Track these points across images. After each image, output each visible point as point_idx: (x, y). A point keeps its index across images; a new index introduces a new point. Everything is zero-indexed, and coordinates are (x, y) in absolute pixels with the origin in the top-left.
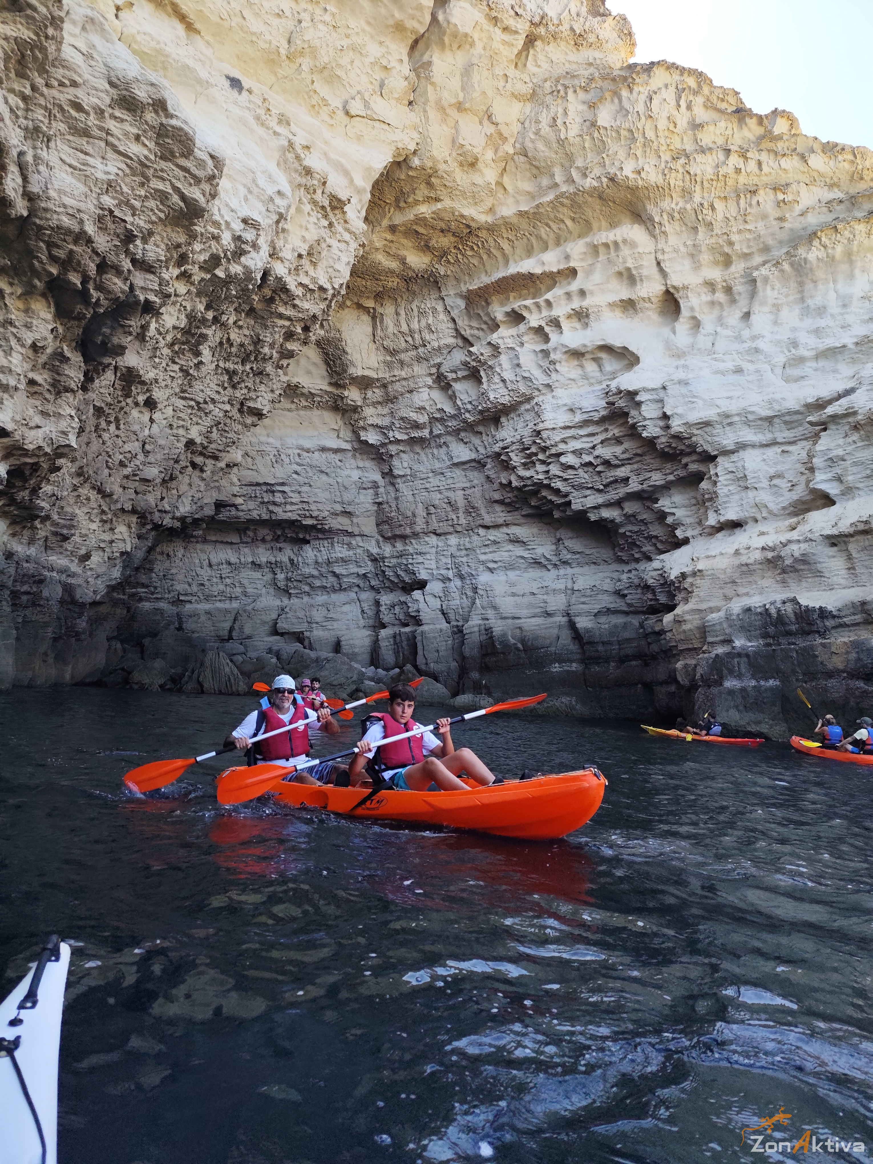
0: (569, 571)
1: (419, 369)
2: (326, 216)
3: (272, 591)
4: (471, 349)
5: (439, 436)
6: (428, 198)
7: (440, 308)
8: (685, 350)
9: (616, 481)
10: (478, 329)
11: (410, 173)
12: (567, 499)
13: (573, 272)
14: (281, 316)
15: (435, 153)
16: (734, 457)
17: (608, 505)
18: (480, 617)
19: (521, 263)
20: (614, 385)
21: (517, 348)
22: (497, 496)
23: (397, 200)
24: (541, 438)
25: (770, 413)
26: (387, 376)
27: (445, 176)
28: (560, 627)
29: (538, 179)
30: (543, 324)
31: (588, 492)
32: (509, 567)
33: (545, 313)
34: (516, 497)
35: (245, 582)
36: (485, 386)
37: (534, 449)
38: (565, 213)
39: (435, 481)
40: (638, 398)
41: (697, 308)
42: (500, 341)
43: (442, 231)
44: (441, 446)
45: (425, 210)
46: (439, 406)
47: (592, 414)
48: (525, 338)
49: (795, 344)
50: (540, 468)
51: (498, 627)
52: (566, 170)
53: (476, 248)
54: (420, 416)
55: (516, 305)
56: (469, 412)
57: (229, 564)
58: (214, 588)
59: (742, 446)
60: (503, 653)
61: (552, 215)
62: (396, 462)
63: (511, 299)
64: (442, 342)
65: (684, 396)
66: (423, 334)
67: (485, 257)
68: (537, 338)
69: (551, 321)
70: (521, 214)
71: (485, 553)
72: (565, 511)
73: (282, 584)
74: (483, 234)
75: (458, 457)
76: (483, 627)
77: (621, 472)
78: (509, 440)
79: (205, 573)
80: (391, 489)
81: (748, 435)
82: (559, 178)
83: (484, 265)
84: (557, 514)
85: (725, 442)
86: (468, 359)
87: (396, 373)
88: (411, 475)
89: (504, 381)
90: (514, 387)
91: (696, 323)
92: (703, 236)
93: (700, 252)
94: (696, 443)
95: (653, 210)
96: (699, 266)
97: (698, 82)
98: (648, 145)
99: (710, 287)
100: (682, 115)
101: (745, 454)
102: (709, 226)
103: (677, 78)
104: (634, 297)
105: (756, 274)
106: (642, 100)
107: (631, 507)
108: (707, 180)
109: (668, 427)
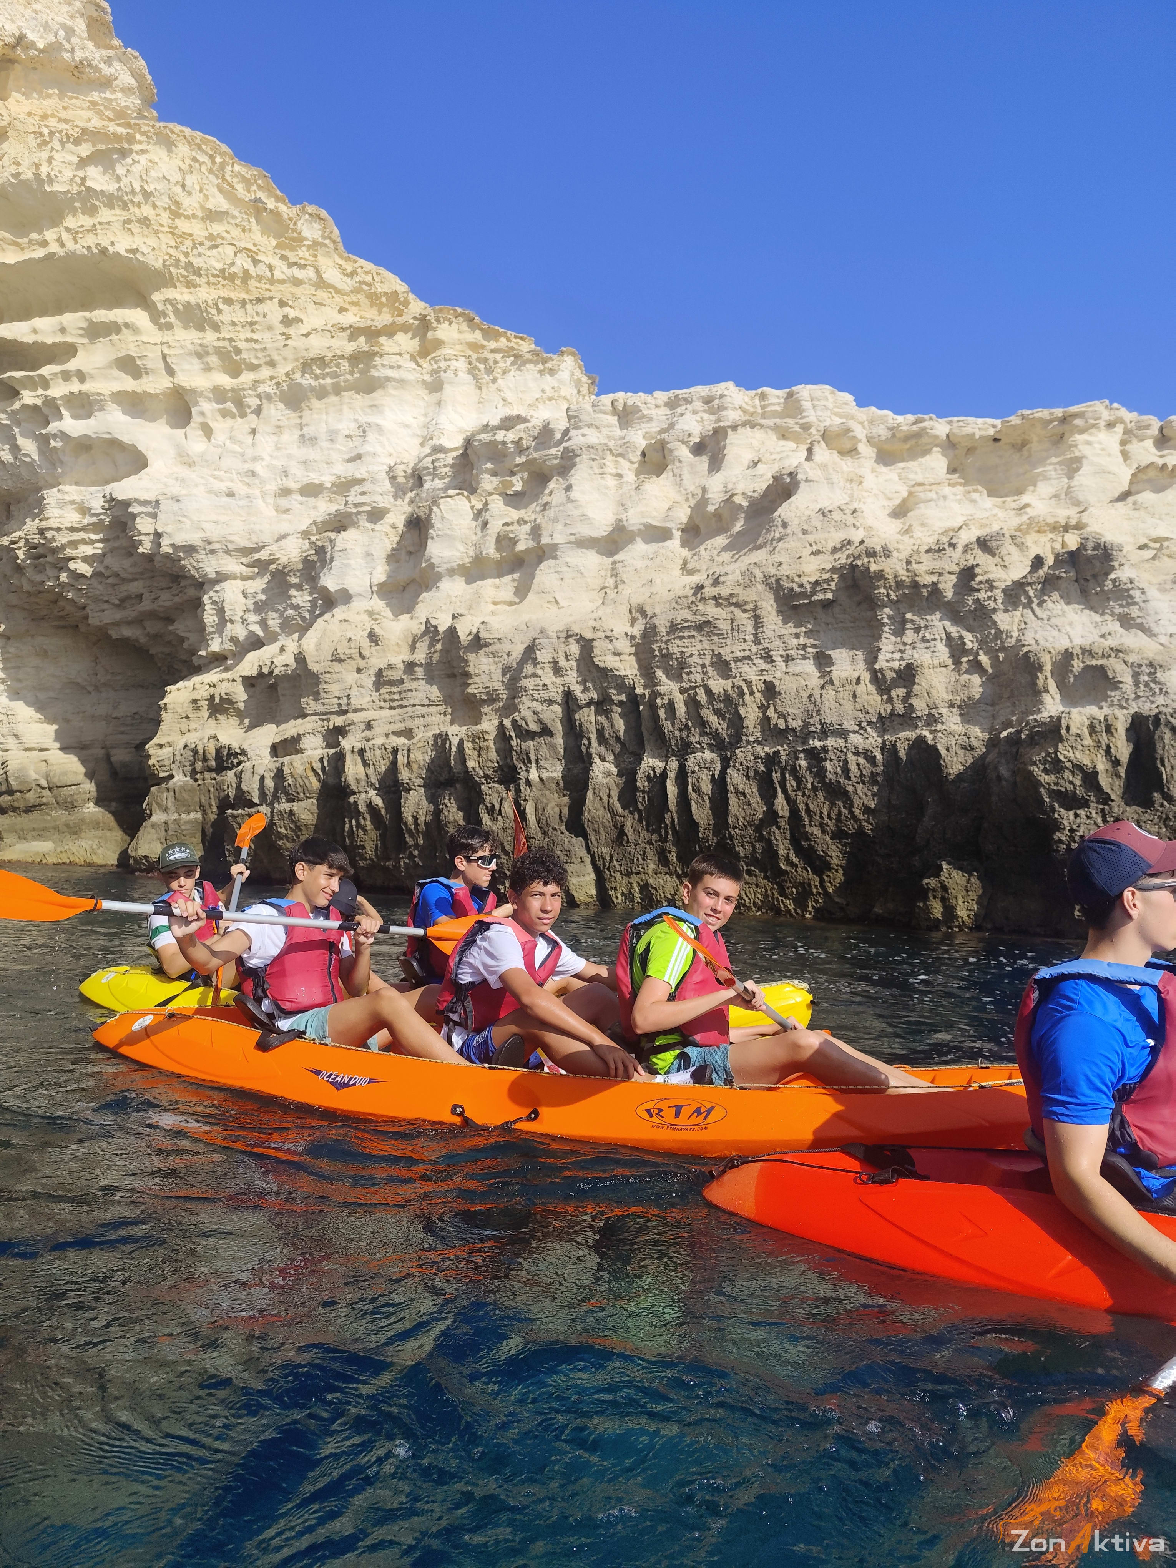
8: (195, 459)
9: (129, 597)
16: (217, 588)
17: (129, 623)
20: (107, 489)
22: (13, 599)
25: (249, 545)
31: (105, 606)
40: (130, 509)
41: (208, 414)
47: (102, 517)
49: (286, 473)
59: (221, 578)
65: (175, 514)
77: (135, 587)
81: (232, 565)
85: (208, 570)
91: (207, 431)
92: (210, 337)
93: (208, 353)
94: (184, 567)
95: (157, 297)
96: (208, 369)
97: (212, 158)
98: (145, 222)
99: (219, 394)
100: (190, 193)
101: (227, 585)
102: (216, 327)
103: (183, 149)
104: (139, 390)
105: (261, 389)
106: (137, 169)
107: (153, 627)
108: (214, 276)
109: (159, 545)
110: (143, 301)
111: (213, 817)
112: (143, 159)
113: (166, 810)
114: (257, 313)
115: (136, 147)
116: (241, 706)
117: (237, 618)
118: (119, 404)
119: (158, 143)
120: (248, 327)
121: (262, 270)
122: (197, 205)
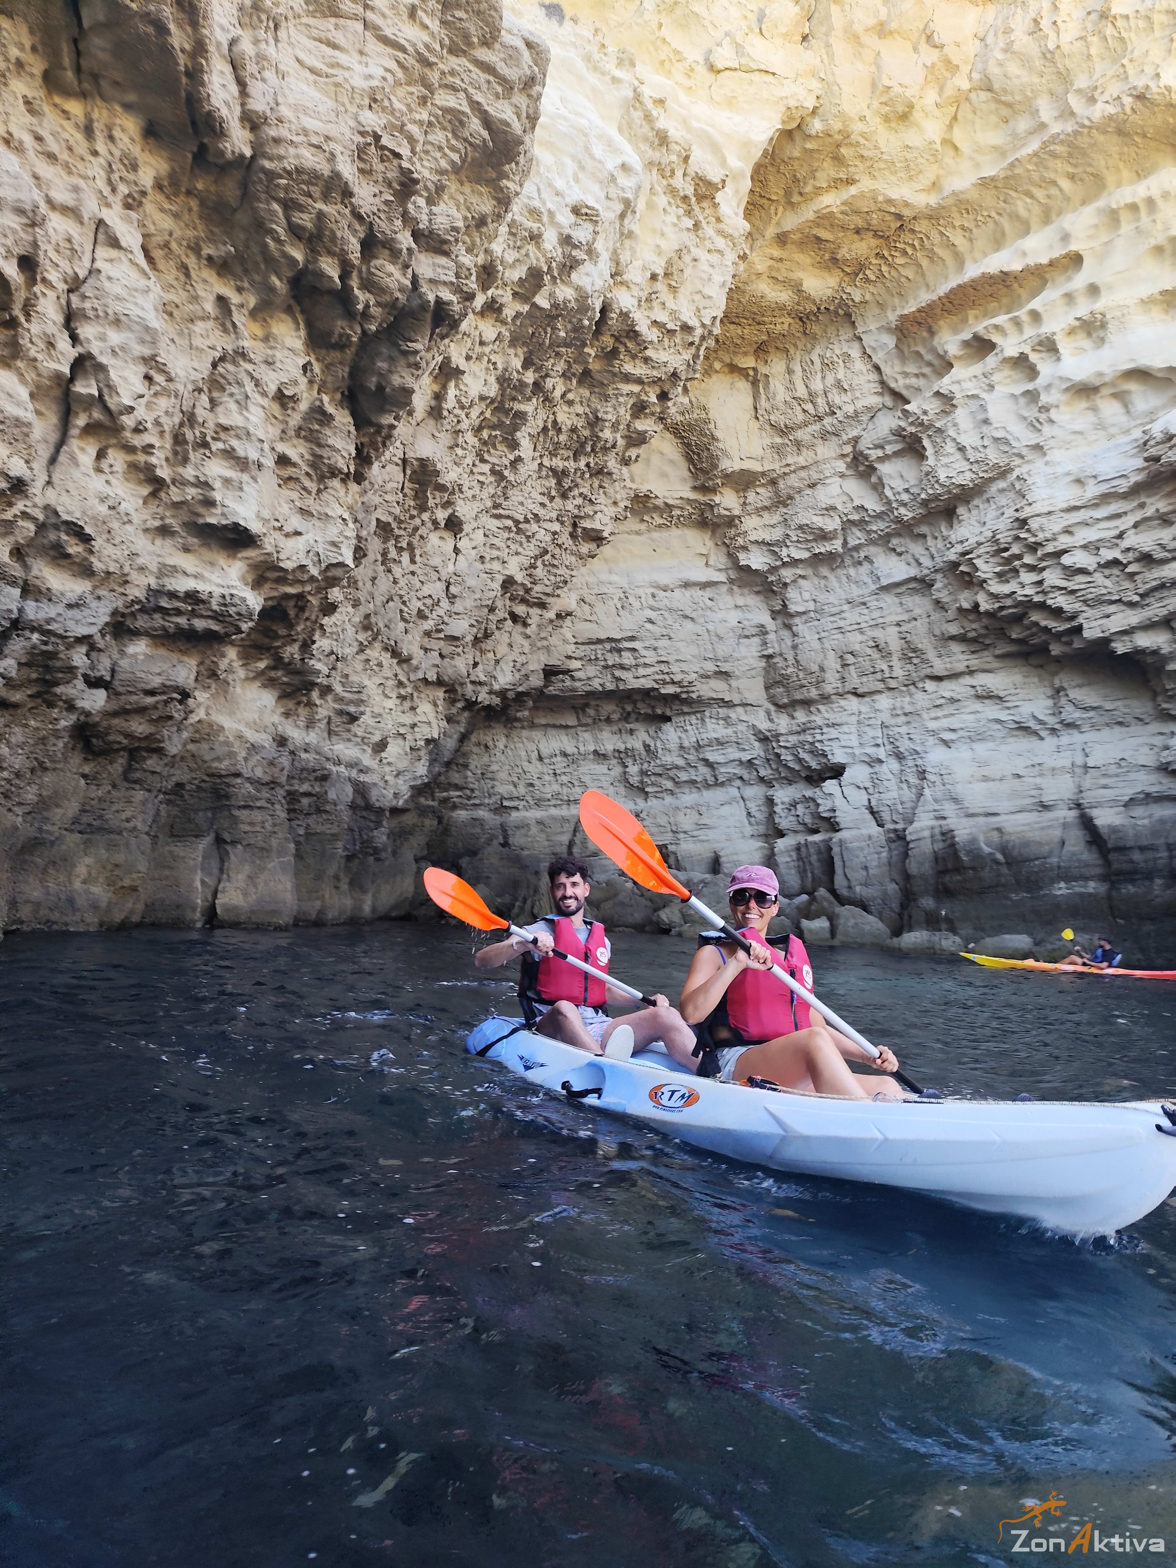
0: (1076, 737)
1: (827, 451)
2: (689, 213)
3: (622, 790)
4: (907, 407)
5: (857, 548)
6: (835, 181)
7: (855, 353)
10: (917, 376)
11: (809, 146)
12: (1074, 623)
13: (1076, 260)
14: (627, 378)
15: (846, 107)
18: (931, 815)
19: (987, 260)
21: (984, 395)
23: (788, 193)
24: (1028, 531)
26: (776, 466)
27: (862, 141)
28: (1065, 826)
29: (1011, 124)
30: (1027, 350)
32: (976, 737)
33: (1029, 331)
34: (986, 628)
35: (586, 779)
36: (931, 461)
37: (1015, 549)
38: (1058, 169)
39: (852, 616)
42: (955, 388)
43: (858, 232)
44: (860, 563)
45: (831, 201)
46: (857, 503)
48: (996, 378)
50: (1028, 577)
51: (963, 830)
52: (1058, 98)
53: (910, 251)
54: (828, 520)
55: (980, 327)
56: (905, 505)
57: (565, 755)
58: (547, 789)
60: (974, 869)
61: (1035, 176)
62: (792, 594)
63: (971, 320)
64: (859, 404)
66: (830, 395)
67: (925, 263)
68: (1015, 375)
69: (1040, 344)
70: (985, 183)
71: (936, 718)
72: (1070, 643)
73: (635, 780)
74: (922, 226)
75: (889, 575)
76: (937, 831)
78: (972, 541)
79: (534, 769)
80: (786, 634)
82: (1046, 111)
83: (923, 275)
84: (1056, 649)
86: (903, 424)
87: (790, 460)
88: (815, 611)
89: (962, 449)
90: (979, 456)
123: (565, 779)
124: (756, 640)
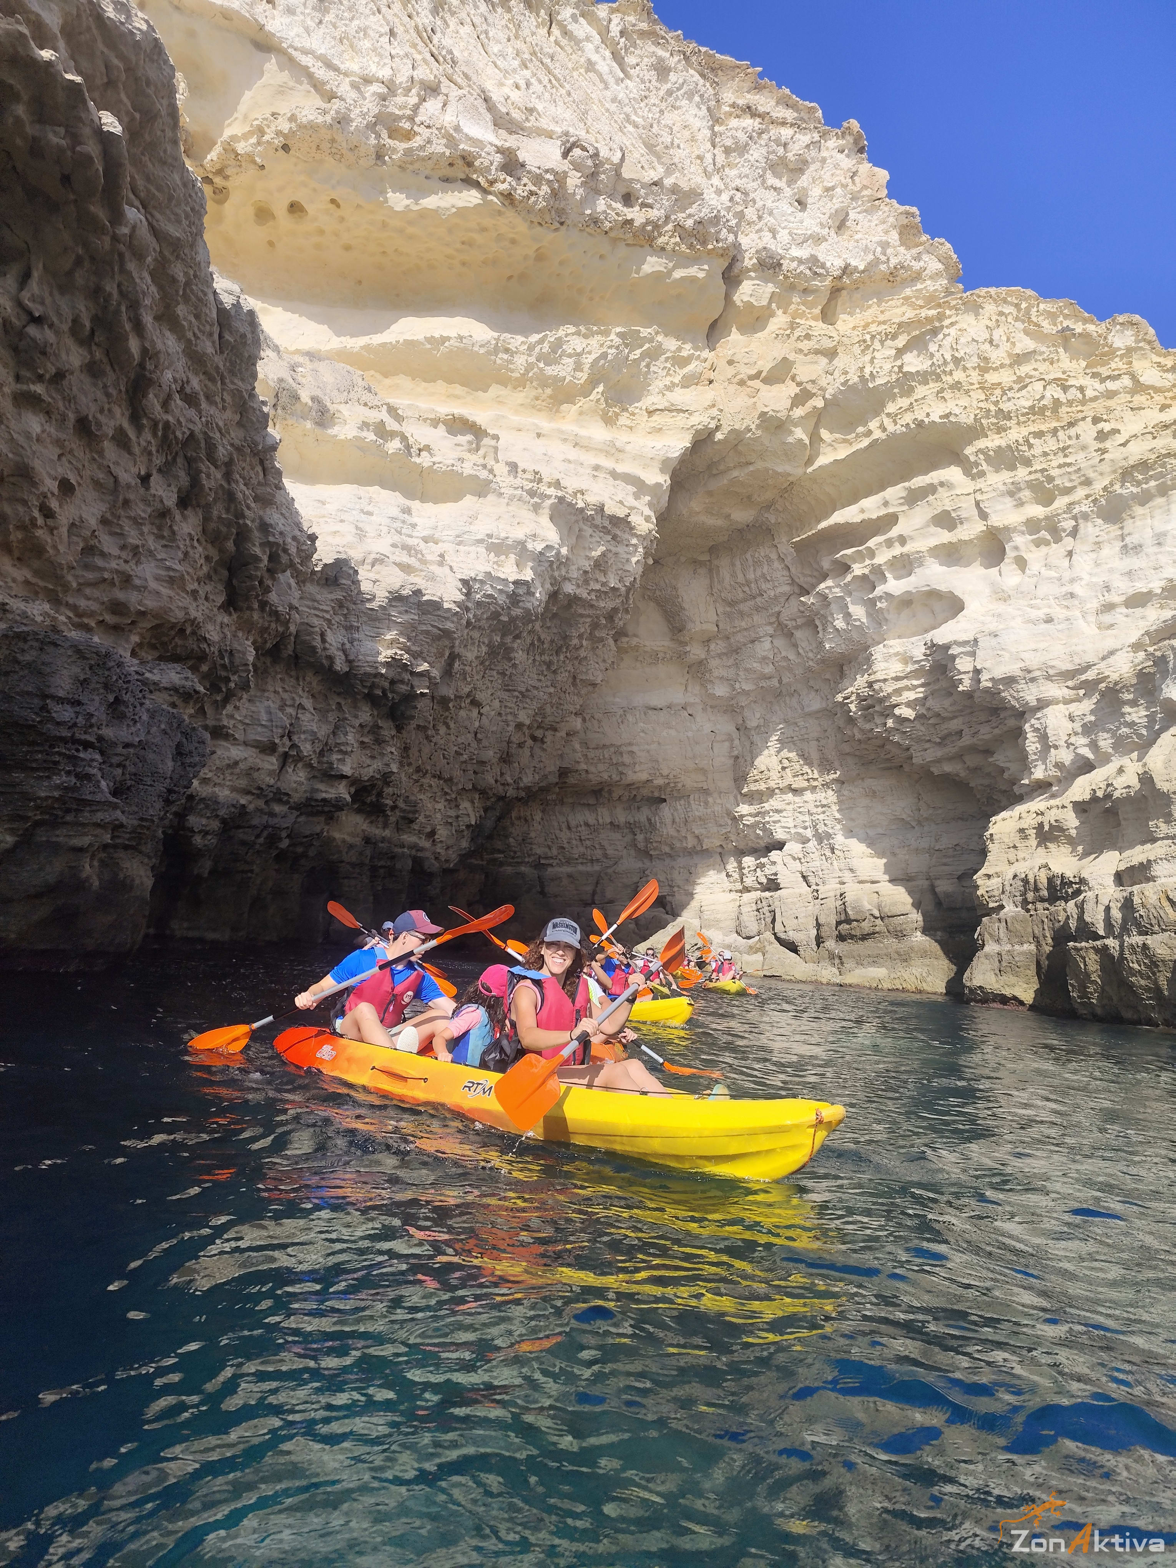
0: (933, 828)
1: (757, 619)
2: (608, 532)
3: (632, 852)
4: (803, 598)
5: (788, 685)
6: (739, 463)
7: (774, 556)
8: (1011, 593)
9: (950, 734)
10: (810, 576)
11: (715, 447)
12: (908, 753)
13: (894, 518)
14: (582, 616)
15: (737, 425)
16: (1039, 715)
17: (950, 759)
18: (836, 880)
20: (928, 637)
21: (846, 598)
22: (846, 748)
23: (709, 469)
24: (875, 690)
25: (1070, 667)
26: (728, 627)
27: (752, 442)
28: (922, 891)
30: (867, 573)
31: (927, 745)
32: (871, 824)
33: (868, 561)
35: (605, 843)
36: (821, 635)
37: (869, 702)
39: (789, 731)
40: (950, 652)
41: (1022, 547)
42: (828, 592)
43: (761, 487)
44: (792, 696)
45: (738, 474)
46: (784, 654)
47: (923, 663)
48: (852, 588)
49: (1108, 588)
50: (878, 720)
51: (854, 893)
53: (802, 496)
54: (765, 666)
55: (839, 554)
56: (811, 660)
57: (587, 825)
58: (575, 851)
59: (1043, 704)
60: (857, 920)
62: (747, 713)
63: (839, 546)
64: (778, 591)
65: (993, 649)
66: (759, 583)
67: (813, 502)
68: (863, 587)
69: (874, 570)
72: (912, 765)
73: (641, 845)
74: (806, 483)
75: (810, 706)
76: (838, 892)
77: (954, 725)
78: (849, 690)
79: (564, 835)
80: (746, 741)
81: (1054, 690)
83: (813, 510)
84: (907, 769)
85: (1028, 698)
86: (803, 609)
87: (737, 624)
88: (766, 725)
89: (837, 630)
90: (848, 636)
91: (1021, 563)
92: (1022, 473)
93: (1020, 490)
94: (1005, 698)
95: (969, 451)
96: (1021, 504)
97: (1017, 306)
98: (956, 386)
99: (1032, 525)
100: (997, 346)
101: (1049, 711)
102: (1027, 462)
103: (990, 308)
104: (955, 540)
105: (1077, 510)
106: (947, 342)
107: (972, 760)
108: (1023, 415)
109: (979, 681)
110: (956, 457)
111: (1048, 949)
112: (953, 331)
113: (998, 941)
114: (1070, 438)
115: (946, 322)
116: (1073, 832)
117: (1062, 743)
118: (936, 557)
119: (966, 311)
120: (1061, 454)
121: (1073, 394)
122: (1004, 355)
123: (588, 843)
124: (727, 744)
